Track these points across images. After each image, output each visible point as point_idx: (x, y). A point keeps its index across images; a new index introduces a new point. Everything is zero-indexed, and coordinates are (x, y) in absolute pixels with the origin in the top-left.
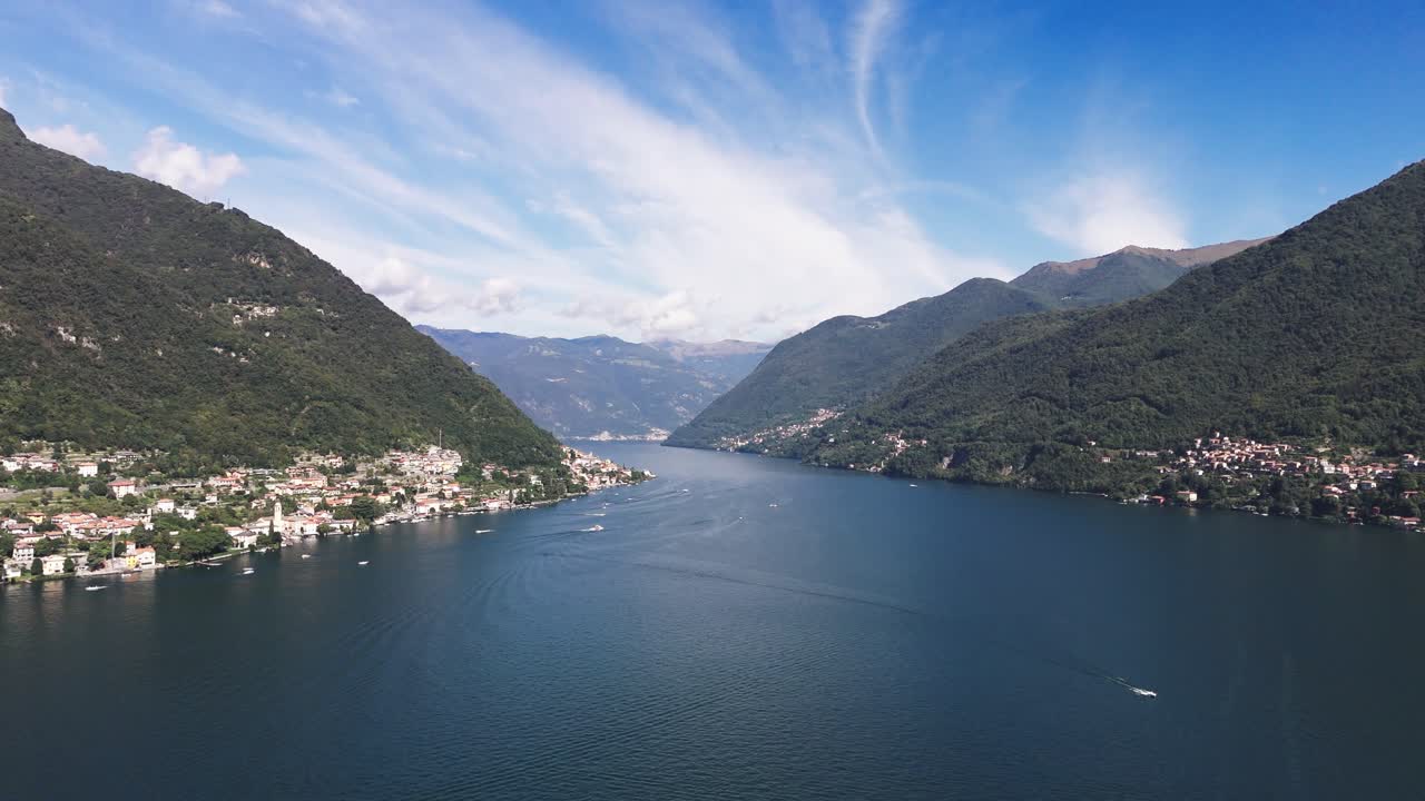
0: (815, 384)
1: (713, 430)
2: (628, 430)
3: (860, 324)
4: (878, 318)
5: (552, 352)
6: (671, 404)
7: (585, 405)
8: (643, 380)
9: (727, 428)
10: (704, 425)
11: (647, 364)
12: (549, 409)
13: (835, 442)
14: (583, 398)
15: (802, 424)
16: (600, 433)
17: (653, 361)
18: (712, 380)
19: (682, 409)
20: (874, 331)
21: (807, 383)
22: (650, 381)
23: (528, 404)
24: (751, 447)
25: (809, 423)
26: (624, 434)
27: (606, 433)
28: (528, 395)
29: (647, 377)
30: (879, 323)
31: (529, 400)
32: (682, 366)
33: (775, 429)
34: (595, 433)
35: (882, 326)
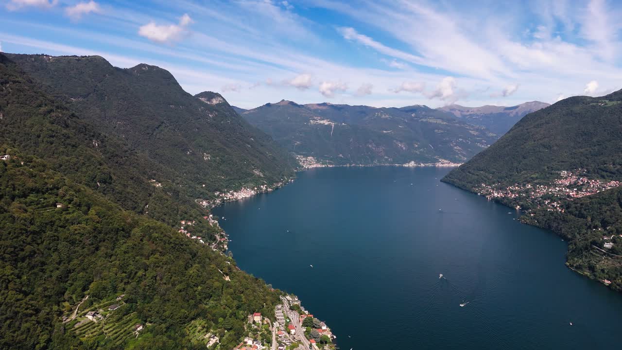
0: (555, 148)
1: (476, 177)
2: (425, 160)
3: (592, 102)
4: (606, 97)
5: (387, 116)
6: (452, 145)
7: (402, 146)
8: (436, 131)
9: (486, 177)
10: (469, 172)
11: (439, 121)
12: (381, 149)
13: (612, 250)
14: (401, 142)
15: (549, 186)
16: (409, 163)
17: (443, 120)
18: (477, 130)
19: (458, 148)
20: (605, 108)
21: (549, 147)
22: (440, 131)
23: (370, 146)
24: (505, 201)
25: (555, 186)
26: (424, 163)
27: (413, 162)
28: (370, 141)
29: (439, 129)
30: (607, 101)
31: (371, 144)
32: (459, 122)
33: (524, 185)
34: (406, 162)
35: (610, 104)
